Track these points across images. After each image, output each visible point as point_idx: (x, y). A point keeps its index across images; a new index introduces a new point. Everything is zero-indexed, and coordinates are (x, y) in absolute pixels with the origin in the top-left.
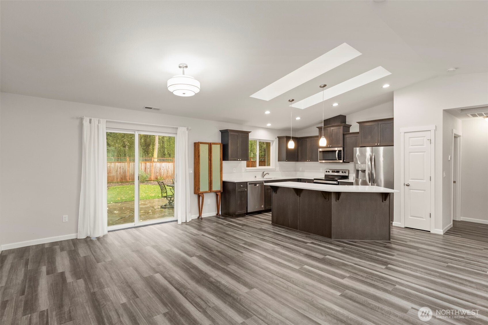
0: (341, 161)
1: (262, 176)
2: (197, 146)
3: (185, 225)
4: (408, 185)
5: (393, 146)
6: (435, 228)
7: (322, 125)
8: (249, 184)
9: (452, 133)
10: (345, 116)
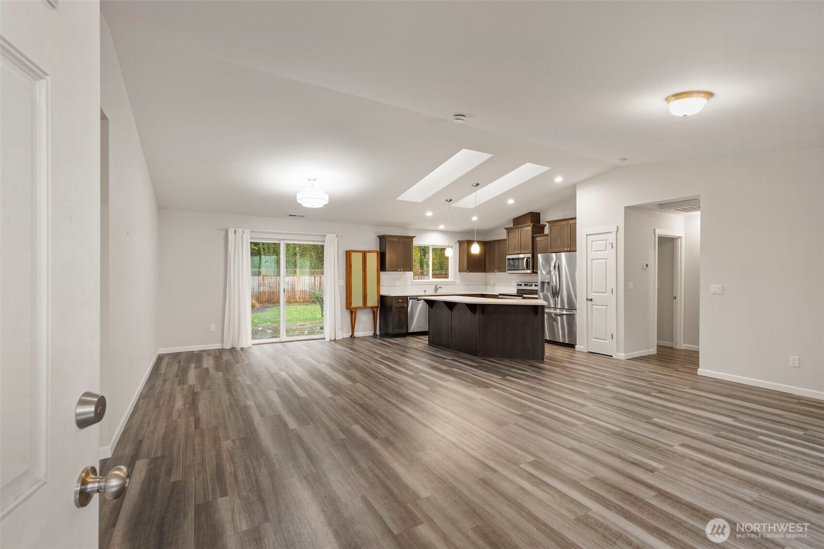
0: (529, 271)
1: (435, 290)
2: (348, 254)
3: (333, 343)
4: (591, 300)
5: (576, 251)
6: (617, 352)
7: (511, 225)
8: (410, 299)
9: (655, 234)
10: (539, 213)
